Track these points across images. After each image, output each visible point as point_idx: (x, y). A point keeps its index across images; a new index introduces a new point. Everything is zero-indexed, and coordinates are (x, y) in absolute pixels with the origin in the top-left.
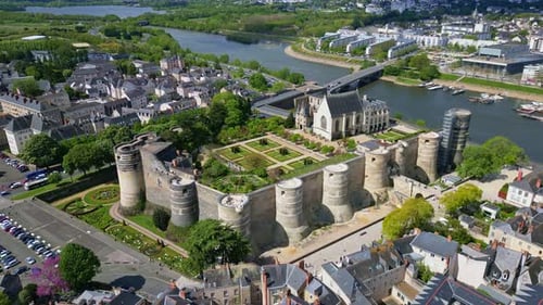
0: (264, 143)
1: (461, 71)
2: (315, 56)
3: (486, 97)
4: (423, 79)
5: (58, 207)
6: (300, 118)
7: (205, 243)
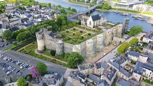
0: (74, 29)
1: (117, 7)
2: (76, 3)
3: (125, 14)
4: (107, 9)
5: (19, 51)
6: (83, 22)
7: (75, 58)
